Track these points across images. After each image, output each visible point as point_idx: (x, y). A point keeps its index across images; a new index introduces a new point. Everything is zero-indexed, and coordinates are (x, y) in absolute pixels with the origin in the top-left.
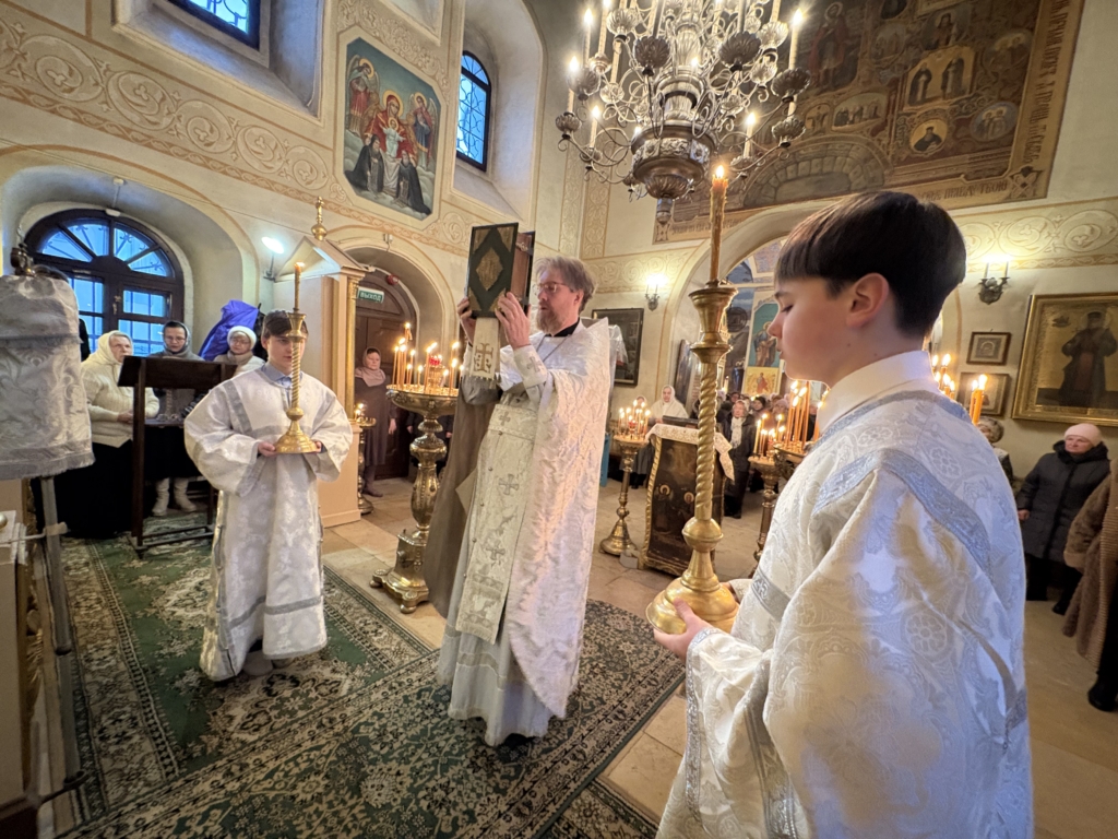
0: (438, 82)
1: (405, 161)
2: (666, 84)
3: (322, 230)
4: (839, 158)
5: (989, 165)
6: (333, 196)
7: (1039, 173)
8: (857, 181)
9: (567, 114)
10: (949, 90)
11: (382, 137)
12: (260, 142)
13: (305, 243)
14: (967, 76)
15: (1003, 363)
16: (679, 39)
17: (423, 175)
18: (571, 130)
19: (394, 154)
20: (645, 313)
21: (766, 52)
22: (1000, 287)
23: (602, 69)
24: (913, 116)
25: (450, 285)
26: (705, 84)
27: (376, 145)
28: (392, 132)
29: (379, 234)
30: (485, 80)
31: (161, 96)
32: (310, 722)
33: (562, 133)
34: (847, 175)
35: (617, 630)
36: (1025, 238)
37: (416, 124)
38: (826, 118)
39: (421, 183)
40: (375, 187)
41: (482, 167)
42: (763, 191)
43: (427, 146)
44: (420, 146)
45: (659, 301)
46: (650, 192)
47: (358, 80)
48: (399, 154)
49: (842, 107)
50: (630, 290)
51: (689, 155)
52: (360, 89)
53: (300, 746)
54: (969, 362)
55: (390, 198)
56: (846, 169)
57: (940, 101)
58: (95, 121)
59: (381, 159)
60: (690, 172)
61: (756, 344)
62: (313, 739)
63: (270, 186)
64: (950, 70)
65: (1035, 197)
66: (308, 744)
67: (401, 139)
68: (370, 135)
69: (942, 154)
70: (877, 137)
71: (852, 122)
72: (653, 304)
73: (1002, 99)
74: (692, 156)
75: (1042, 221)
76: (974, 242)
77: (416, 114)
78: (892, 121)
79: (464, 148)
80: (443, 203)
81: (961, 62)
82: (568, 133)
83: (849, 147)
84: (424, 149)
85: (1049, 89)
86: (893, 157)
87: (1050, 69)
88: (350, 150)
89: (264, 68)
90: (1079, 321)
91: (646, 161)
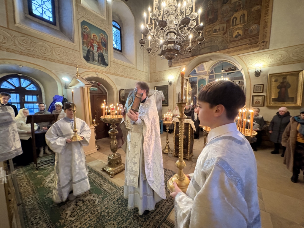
0: (106, 30)
1: (100, 52)
2: (167, 30)
3: (78, 74)
4: (215, 42)
5: (254, 41)
6: (81, 64)
7: (267, 42)
8: (220, 47)
9: (142, 39)
10: (242, 22)
11: (92, 46)
12: (59, 51)
13: (74, 78)
14: (246, 18)
15: (263, 92)
16: (169, 18)
17: (105, 55)
18: (143, 44)
19: (96, 51)
20: (169, 86)
21: (192, 20)
22: (260, 72)
23: (150, 27)
24: (233, 29)
25: (115, 83)
26: (178, 29)
27: (91, 49)
28: (95, 45)
29: (94, 73)
30: (119, 27)
31: (30, 42)
32: (88, 212)
33: (141, 45)
34: (218, 46)
35: (168, 176)
36: (265, 59)
37: (102, 42)
38: (211, 31)
39: (105, 58)
40: (92, 60)
41: (121, 51)
42: (196, 52)
43: (105, 47)
44: (103, 48)
45: (172, 83)
46: (166, 58)
47: (84, 32)
48: (98, 50)
49: (215, 28)
50: (164, 81)
51: (175, 48)
52: (85, 34)
53: (86, 220)
54: (254, 93)
55: (97, 63)
56: (217, 44)
57: (240, 25)
58: (12, 51)
59: (93, 52)
60: (176, 52)
61: (199, 90)
62: (90, 217)
63: (63, 63)
64: (242, 17)
65: (266, 49)
66: (88, 219)
67: (98, 46)
68: (89, 46)
69: (242, 39)
70: (225, 35)
71: (218, 32)
72: (170, 84)
73: (255, 24)
74: (176, 49)
75: (268, 55)
76: (252, 61)
77: (101, 39)
78: (228, 31)
79: (115, 46)
80: (111, 63)
81: (244, 15)
82: (143, 45)
83: (217, 38)
84: (104, 48)
85: (267, 20)
86: (229, 40)
87: (267, 15)
88: (84, 51)
89: (58, 31)
90: (280, 80)
91: (164, 51)
